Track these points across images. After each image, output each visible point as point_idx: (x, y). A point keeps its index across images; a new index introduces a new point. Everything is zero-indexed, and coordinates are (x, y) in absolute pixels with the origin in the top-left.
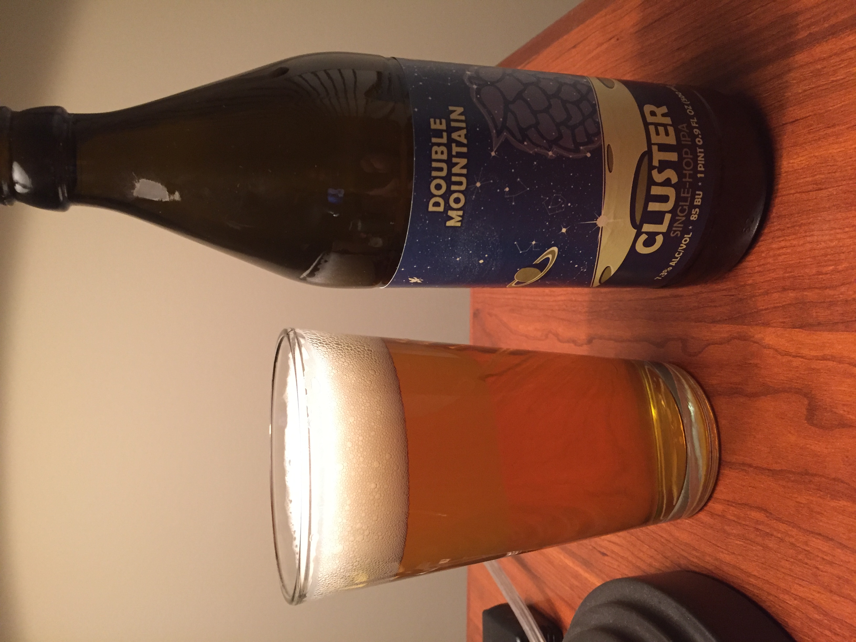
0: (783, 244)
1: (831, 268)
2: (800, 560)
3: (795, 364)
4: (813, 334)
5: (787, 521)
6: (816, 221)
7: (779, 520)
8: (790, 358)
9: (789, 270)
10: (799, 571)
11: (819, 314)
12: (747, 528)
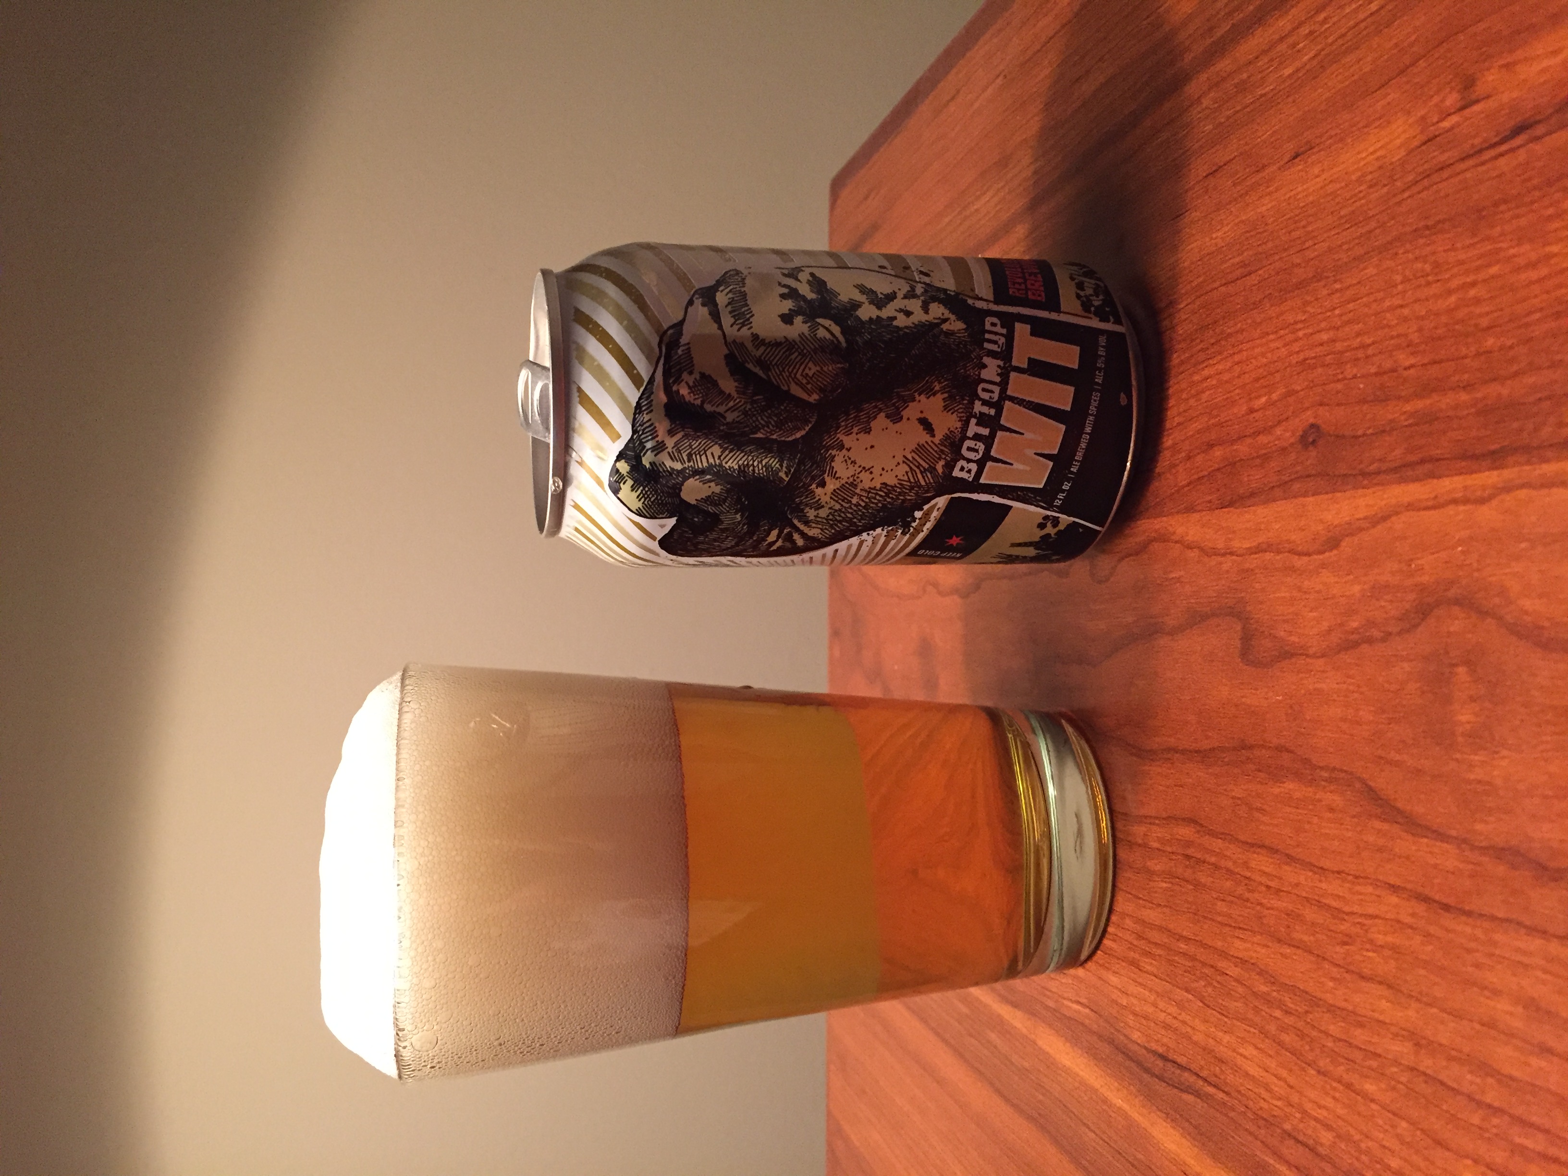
0: (1206, 372)
1: (1263, 400)
2: (1240, 897)
3: (1225, 567)
4: (1246, 512)
5: (1222, 834)
6: (1244, 326)
7: (1213, 834)
8: (1220, 559)
9: (1215, 412)
10: (1239, 916)
11: (1252, 478)
12: (1174, 857)
